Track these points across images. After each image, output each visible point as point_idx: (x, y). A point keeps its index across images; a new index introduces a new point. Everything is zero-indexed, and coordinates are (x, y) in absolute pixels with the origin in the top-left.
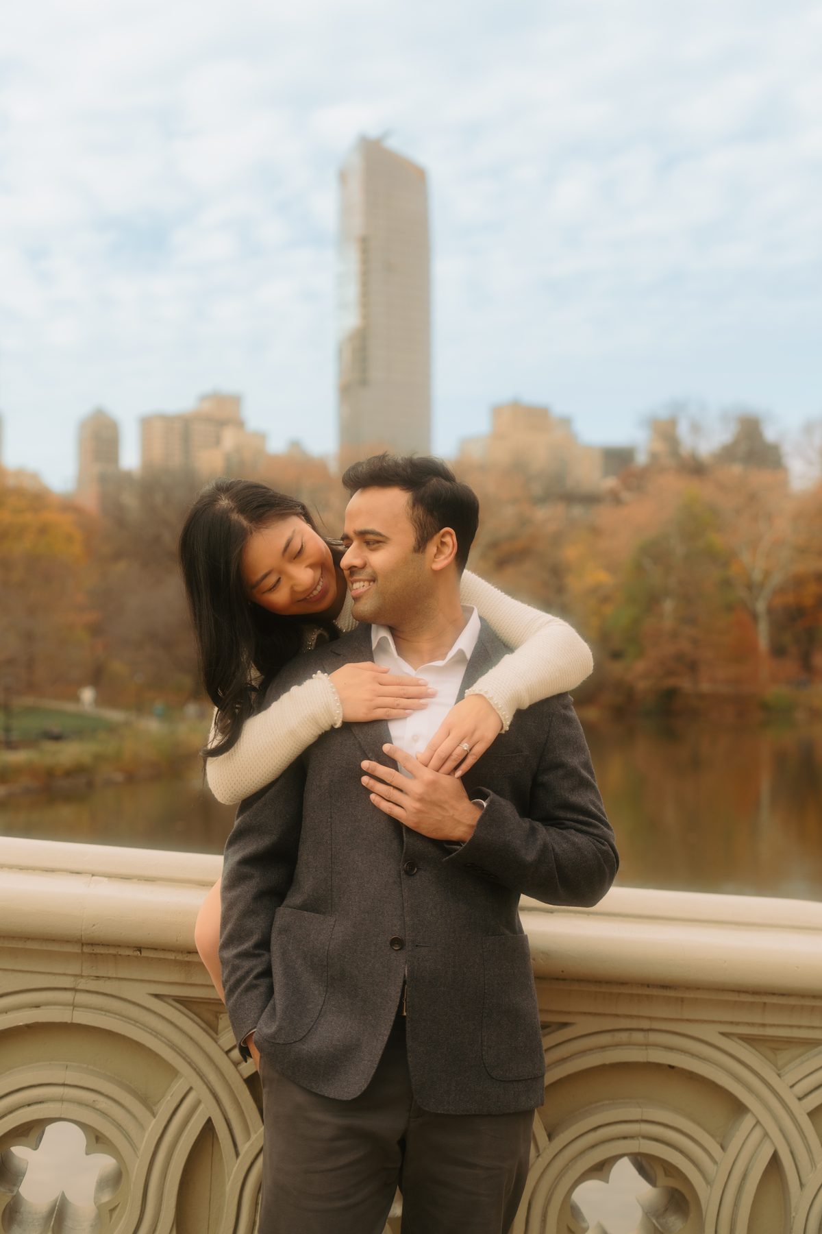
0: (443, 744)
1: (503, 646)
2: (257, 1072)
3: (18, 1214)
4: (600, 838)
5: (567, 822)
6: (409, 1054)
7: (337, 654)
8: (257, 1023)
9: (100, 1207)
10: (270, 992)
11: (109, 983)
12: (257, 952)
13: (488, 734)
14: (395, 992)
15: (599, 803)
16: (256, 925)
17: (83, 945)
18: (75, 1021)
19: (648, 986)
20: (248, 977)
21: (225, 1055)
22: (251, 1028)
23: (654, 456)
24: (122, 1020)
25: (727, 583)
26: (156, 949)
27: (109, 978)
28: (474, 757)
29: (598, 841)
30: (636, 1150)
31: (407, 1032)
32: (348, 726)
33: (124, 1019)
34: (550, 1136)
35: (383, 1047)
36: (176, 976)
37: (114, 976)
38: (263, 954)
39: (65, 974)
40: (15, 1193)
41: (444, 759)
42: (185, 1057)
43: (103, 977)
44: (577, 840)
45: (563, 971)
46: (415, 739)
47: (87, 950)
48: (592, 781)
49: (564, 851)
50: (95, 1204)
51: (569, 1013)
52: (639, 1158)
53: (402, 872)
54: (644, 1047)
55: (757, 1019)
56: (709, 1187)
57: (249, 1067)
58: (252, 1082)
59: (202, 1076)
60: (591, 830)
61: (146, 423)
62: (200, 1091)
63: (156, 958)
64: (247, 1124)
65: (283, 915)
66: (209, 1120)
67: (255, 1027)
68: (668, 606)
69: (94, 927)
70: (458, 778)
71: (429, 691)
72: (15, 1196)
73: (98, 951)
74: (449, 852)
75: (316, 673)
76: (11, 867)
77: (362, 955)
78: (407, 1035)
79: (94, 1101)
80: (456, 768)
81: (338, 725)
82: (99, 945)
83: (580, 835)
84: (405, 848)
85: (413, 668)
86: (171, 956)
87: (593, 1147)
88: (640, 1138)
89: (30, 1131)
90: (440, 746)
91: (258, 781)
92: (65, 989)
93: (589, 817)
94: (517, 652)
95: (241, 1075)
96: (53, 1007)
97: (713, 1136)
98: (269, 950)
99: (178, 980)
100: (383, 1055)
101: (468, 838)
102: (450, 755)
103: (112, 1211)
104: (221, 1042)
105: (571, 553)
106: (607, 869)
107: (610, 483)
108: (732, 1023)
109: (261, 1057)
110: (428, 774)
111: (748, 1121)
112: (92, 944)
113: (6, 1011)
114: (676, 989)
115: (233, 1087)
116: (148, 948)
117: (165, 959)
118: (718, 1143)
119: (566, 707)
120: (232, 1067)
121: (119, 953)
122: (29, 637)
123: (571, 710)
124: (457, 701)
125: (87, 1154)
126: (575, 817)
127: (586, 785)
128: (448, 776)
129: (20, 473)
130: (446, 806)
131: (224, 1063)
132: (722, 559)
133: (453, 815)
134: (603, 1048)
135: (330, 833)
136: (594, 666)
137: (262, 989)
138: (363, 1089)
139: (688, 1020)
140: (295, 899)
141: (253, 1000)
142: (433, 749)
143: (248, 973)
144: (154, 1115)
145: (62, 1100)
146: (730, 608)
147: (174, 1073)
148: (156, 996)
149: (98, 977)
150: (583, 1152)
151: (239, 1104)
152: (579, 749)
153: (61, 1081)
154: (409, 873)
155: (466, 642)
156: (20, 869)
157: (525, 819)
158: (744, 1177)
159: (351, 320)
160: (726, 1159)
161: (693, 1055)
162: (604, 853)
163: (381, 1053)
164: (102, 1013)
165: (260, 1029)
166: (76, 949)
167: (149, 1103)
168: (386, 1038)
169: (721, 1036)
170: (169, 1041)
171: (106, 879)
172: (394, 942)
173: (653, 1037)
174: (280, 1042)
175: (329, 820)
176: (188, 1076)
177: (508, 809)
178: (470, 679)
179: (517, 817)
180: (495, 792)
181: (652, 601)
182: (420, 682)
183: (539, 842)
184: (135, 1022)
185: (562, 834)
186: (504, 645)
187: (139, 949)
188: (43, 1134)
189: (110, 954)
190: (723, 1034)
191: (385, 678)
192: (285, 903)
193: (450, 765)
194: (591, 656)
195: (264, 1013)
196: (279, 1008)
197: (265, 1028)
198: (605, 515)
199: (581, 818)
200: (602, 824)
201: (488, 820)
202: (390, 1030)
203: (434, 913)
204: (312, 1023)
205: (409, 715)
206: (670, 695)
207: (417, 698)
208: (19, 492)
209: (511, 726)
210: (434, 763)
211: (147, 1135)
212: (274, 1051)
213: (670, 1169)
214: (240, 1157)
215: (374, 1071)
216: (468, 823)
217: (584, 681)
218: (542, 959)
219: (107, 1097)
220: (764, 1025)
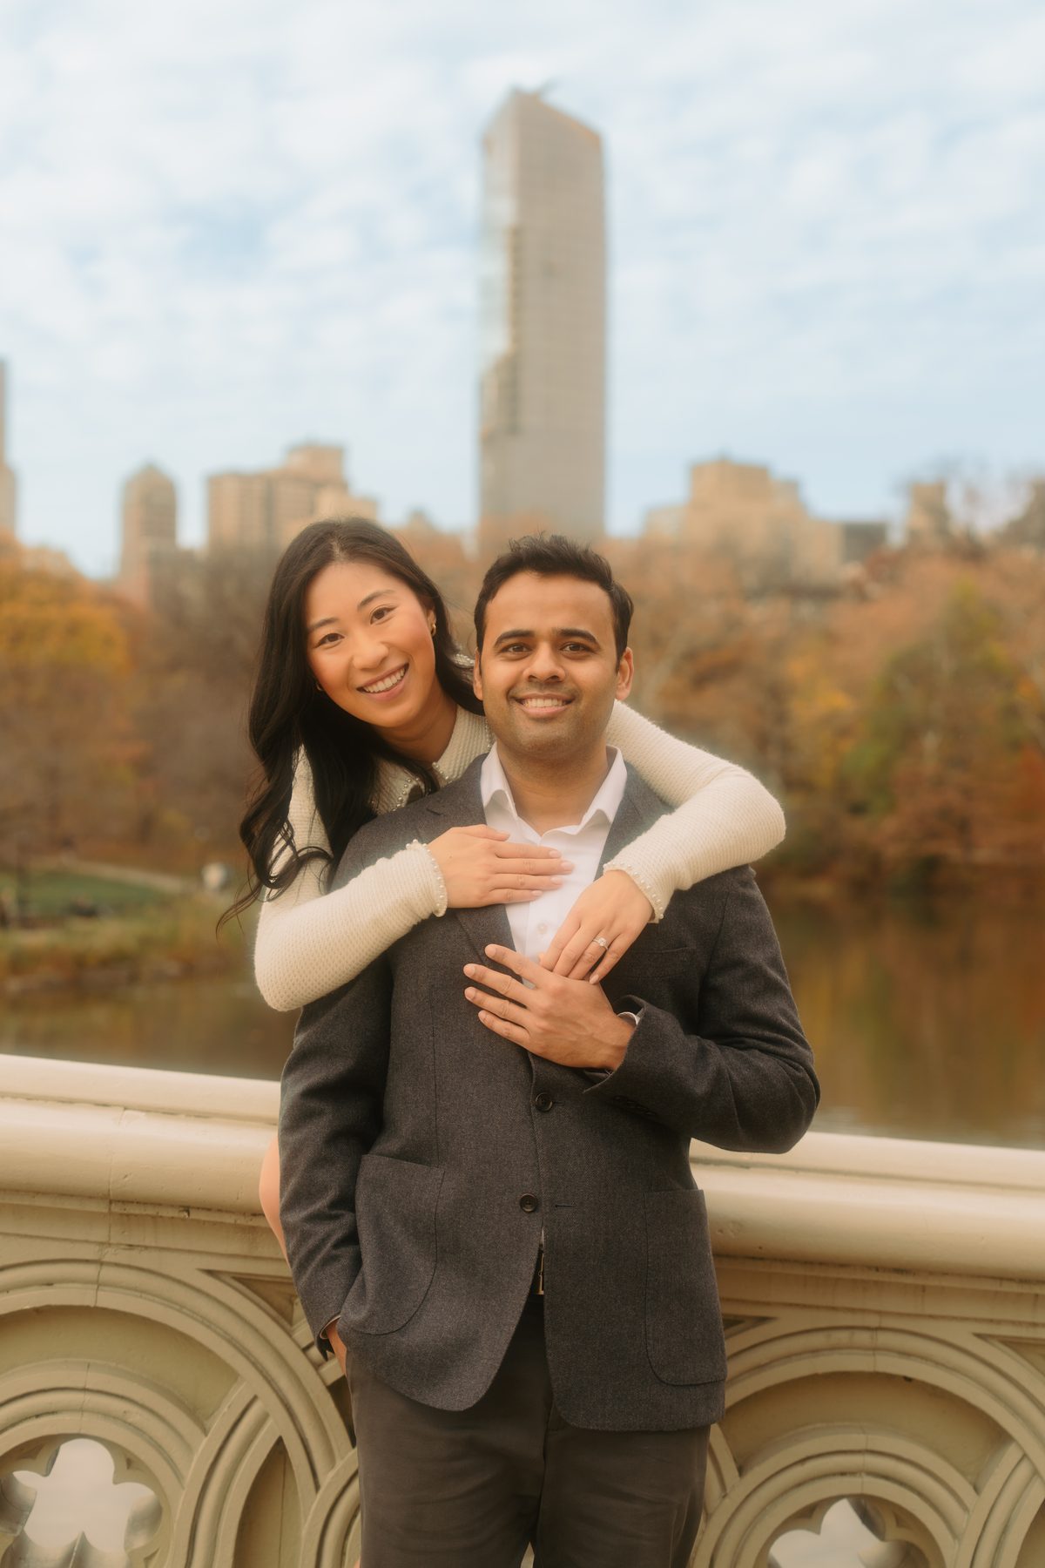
0: (573, 939)
1: (659, 802)
2: (344, 1378)
3: (23, 1561)
4: (795, 1061)
5: (747, 1040)
6: (549, 1351)
7: (435, 813)
8: (341, 1307)
9: (132, 1555)
10: (357, 1262)
11: (145, 1254)
12: (334, 1212)
13: (632, 924)
14: (527, 1269)
15: (791, 1012)
16: (332, 1180)
17: (111, 1202)
18: (100, 1304)
19: (877, 1269)
20: (325, 1245)
21: (301, 1354)
22: (333, 1314)
23: (914, 535)
24: (162, 1304)
25: (1012, 712)
26: (209, 1210)
27: (146, 1248)
28: (615, 955)
29: (790, 1065)
30: (858, 1491)
31: (546, 1322)
32: (453, 913)
33: (166, 1303)
34: (741, 1470)
35: (509, 1341)
36: (236, 1246)
37: (153, 1244)
38: (342, 1215)
39: (87, 1241)
40: (18, 1533)
41: (574, 959)
42: (247, 1355)
43: (138, 1246)
44: (762, 1065)
45: (760, 1248)
46: (542, 928)
47: (116, 1209)
48: (783, 982)
49: (744, 1079)
50: (126, 1549)
51: (768, 1304)
52: (863, 1501)
53: (533, 1108)
54: (871, 1352)
55: (1026, 1316)
56: (956, 1541)
57: (335, 1369)
58: (338, 1390)
59: (270, 1381)
60: (781, 1050)
61: (215, 484)
62: (269, 1400)
63: (209, 1222)
64: (330, 1445)
65: (373, 1164)
66: (280, 1441)
67: (339, 1313)
68: (931, 742)
69: (126, 1179)
70: (594, 984)
71: (563, 864)
72: (18, 1537)
73: (132, 1211)
74: (592, 1082)
75: (411, 842)
76: (15, 1096)
77: (481, 1220)
78: (546, 1326)
79: (125, 1412)
80: (592, 970)
81: (441, 913)
82: (132, 1202)
83: (766, 1057)
84: (534, 1077)
85: (539, 833)
86: (229, 1219)
87: (799, 1485)
88: (863, 1474)
89: (39, 1451)
90: (569, 941)
91: (326, 983)
92: (87, 1261)
93: (778, 1033)
94: (679, 812)
95: (323, 1381)
96: (70, 1285)
97: (963, 1473)
98: (353, 1210)
99: (238, 1251)
100: (508, 1351)
101: (616, 1066)
102: (583, 954)
103: (148, 1559)
104: (297, 1335)
105: (797, 668)
106: (803, 1104)
107: (852, 571)
108: (991, 1321)
109: (348, 1351)
110: (554, 981)
111: (1011, 1455)
112: (125, 1201)
113: (6, 1289)
114: (914, 1274)
115: (312, 1396)
116: (198, 1208)
117: (221, 1223)
118: (970, 1483)
119: (745, 884)
120: (311, 1369)
121: (160, 1214)
122: (53, 776)
123: (752, 887)
124: (596, 878)
125: (115, 1482)
126: (760, 1033)
127: (773, 988)
128: (583, 982)
129: (42, 551)
130: (581, 1022)
131: (302, 1366)
132: (1006, 678)
133: (593, 1034)
134: (815, 1352)
135: (432, 1056)
136: (786, 832)
137: (345, 1261)
138: (480, 1396)
139: (931, 1317)
140: (389, 1144)
141: (335, 1275)
142: (560, 946)
143: (323, 1241)
144: (205, 1432)
145: (81, 1410)
146: (1016, 745)
147: (233, 1376)
148: (210, 1273)
149: (131, 1246)
150: (785, 1492)
151: (320, 1419)
152: (766, 940)
153: (81, 1385)
154: (542, 1109)
155: (608, 798)
156: (29, 1099)
157: (692, 1036)
158: (1005, 1530)
159: (497, 342)
160: (980, 1505)
161: (937, 1364)
162: (797, 1080)
163: (505, 1348)
164: (137, 1294)
165: (345, 1314)
166: (102, 1208)
167: (199, 1415)
168: (513, 1329)
169: (975, 1339)
170: (226, 1333)
171: (144, 1114)
172: (525, 1201)
173: (884, 1339)
174: (371, 1332)
175: (431, 1038)
176: (250, 1383)
177: (669, 1023)
178: (611, 850)
179: (681, 1035)
180: (650, 1001)
181: (907, 735)
182: (551, 853)
183: (711, 1068)
184: (181, 1308)
185: (743, 1056)
186: (661, 800)
187: (187, 1209)
188: (57, 1455)
189: (147, 1215)
190: (979, 1336)
191: (504, 847)
192: (377, 1148)
193: (582, 968)
194: (783, 818)
195: (350, 1293)
196: (370, 1286)
197: (353, 1313)
198: (844, 616)
199: (767, 1033)
200: (797, 1042)
201: (642, 1040)
202: (518, 1318)
203: (579, 1162)
204: (415, 1309)
205: (536, 898)
206: (931, 865)
207: (545, 875)
208: (41, 577)
209: (667, 912)
210: (561, 965)
211: (195, 1458)
212: (363, 1345)
213: (903, 1517)
214: (321, 1491)
215: (496, 1371)
216: (614, 1044)
217: (772, 850)
218: (732, 1231)
219: (143, 1406)
220: (1034, 1325)
